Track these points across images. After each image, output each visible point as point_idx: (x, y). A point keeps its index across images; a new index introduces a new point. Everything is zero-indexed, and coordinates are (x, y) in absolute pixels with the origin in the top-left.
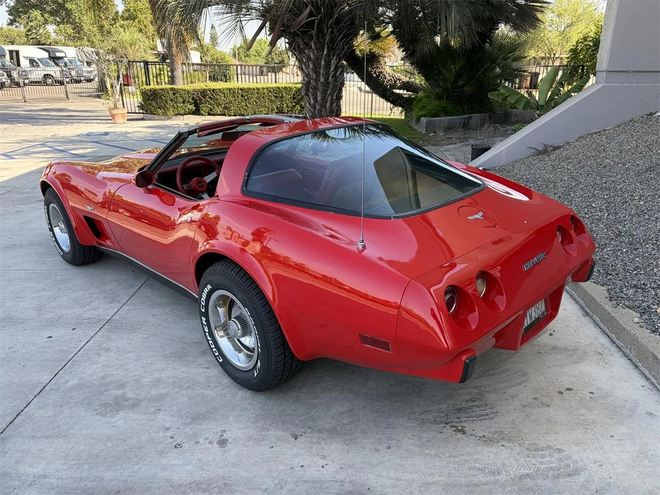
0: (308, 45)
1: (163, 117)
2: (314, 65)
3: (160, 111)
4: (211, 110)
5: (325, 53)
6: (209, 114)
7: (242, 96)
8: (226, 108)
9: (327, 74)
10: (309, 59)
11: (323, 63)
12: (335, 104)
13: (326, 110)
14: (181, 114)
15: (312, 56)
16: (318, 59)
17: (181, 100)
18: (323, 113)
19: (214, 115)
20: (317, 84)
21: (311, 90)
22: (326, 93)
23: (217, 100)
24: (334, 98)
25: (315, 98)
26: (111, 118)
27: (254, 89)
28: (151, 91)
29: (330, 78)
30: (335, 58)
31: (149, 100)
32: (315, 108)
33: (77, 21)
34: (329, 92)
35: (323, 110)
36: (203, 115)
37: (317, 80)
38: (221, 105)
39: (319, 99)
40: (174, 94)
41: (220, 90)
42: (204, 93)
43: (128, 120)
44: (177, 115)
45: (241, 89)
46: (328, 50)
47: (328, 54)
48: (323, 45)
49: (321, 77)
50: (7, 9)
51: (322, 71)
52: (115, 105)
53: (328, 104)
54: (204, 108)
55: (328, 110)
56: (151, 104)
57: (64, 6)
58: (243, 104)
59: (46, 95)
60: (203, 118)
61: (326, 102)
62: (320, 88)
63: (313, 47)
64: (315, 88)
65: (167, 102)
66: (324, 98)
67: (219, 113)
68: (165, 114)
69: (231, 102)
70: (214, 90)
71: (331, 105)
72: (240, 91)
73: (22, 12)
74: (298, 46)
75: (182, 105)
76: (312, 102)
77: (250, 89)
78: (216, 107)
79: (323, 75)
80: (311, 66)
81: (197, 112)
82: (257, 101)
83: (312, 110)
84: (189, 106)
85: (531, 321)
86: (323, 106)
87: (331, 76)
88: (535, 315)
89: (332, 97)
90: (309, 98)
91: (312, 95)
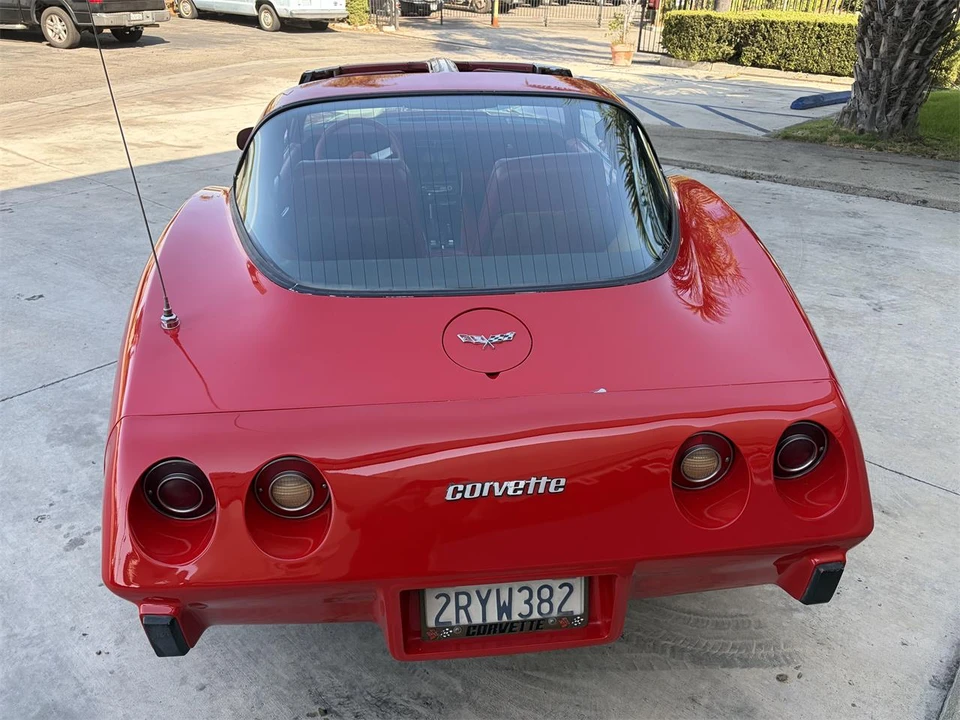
1: (683, 62)
3: (680, 52)
4: (758, 57)
6: (754, 64)
7: (819, 37)
8: (784, 56)
9: (914, 2)
12: (914, 64)
13: (891, 74)
14: (709, 61)
17: (716, 36)
18: (882, 80)
19: (762, 66)
20: (885, 21)
21: (870, 32)
22: (899, 41)
23: (772, 40)
24: (917, 51)
25: (875, 49)
26: (611, 56)
27: (843, 26)
28: (677, 19)
29: (917, 11)
31: (670, 33)
32: (870, 68)
34: (906, 39)
35: (885, 73)
36: (743, 65)
37: (886, 14)
38: (777, 50)
39: (882, 50)
40: (708, 26)
41: (783, 23)
42: (754, 27)
43: (633, 62)
44: (703, 60)
45: (820, 25)
49: (897, 6)
52: (622, 37)
53: (898, 64)
54: (749, 53)
55: (894, 74)
56: (671, 40)
58: (816, 51)
59: (580, 19)
60: (741, 69)
61: (895, 59)
62: (889, 29)
64: (879, 29)
65: (693, 39)
66: (892, 51)
67: (770, 63)
68: (686, 58)
69: (795, 46)
70: (772, 23)
71: (907, 63)
72: (817, 28)
75: (715, 44)
76: (868, 55)
77: (836, 26)
78: (767, 52)
81: (735, 59)
82: (843, 48)
83: (864, 71)
84: (726, 48)
85: (505, 618)
86: (887, 65)
87: (919, 7)
88: (525, 609)
89: (912, 50)
90: (864, 46)
91: (871, 42)
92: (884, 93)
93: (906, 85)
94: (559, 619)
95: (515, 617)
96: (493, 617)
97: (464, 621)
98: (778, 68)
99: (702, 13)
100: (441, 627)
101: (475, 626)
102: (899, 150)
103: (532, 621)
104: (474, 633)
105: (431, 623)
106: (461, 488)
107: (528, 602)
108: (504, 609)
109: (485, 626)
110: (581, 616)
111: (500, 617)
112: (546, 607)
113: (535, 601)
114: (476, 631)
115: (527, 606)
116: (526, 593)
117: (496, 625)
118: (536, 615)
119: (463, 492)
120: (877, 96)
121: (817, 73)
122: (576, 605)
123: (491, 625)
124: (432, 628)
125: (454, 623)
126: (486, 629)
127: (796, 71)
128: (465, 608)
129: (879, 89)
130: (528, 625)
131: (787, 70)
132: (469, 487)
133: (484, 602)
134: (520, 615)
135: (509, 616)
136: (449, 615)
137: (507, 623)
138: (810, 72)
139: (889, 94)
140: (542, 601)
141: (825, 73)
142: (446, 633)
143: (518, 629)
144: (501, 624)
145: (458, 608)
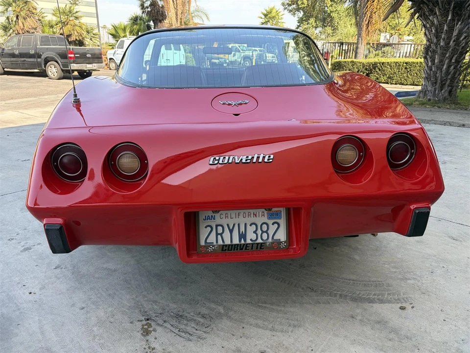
0: (432, 12)
2: (436, 30)
4: (377, 79)
5: (449, 18)
7: (406, 68)
8: (390, 78)
9: (449, 38)
10: (433, 24)
11: (445, 28)
12: (452, 67)
13: (441, 72)
15: (436, 22)
16: (441, 25)
17: (357, 70)
18: (438, 75)
20: (436, 48)
21: (430, 53)
22: (444, 57)
23: (384, 71)
24: (453, 61)
25: (433, 61)
27: (417, 63)
28: (338, 63)
29: (451, 42)
30: (460, 23)
32: (431, 70)
33: (336, 24)
34: (447, 55)
35: (438, 72)
37: (437, 44)
38: (386, 75)
39: (436, 61)
40: (353, 65)
41: (388, 63)
42: (375, 65)
45: (406, 63)
46: (453, 15)
47: (453, 20)
48: (449, 11)
49: (442, 41)
50: (298, 19)
51: (443, 36)
53: (445, 67)
54: (373, 77)
55: (443, 72)
57: (330, 15)
58: (405, 75)
61: (443, 65)
62: (439, 51)
63: (438, 13)
64: (434, 52)
66: (441, 62)
67: (383, 81)
69: (395, 73)
70: (383, 63)
71: (449, 67)
72: (405, 64)
73: (304, 20)
74: (424, 14)
76: (430, 64)
77: (414, 63)
78: (381, 76)
79: (444, 39)
80: (433, 31)
82: (418, 73)
83: (428, 71)
85: (243, 242)
86: (439, 68)
87: (452, 40)
88: (254, 237)
89: (451, 60)
90: (427, 60)
91: (430, 58)
92: (439, 81)
93: (449, 77)
94: (272, 243)
95: (249, 241)
96: (236, 241)
97: (220, 242)
98: (387, 83)
99: (350, 60)
100: (208, 245)
101: (226, 245)
102: (449, 107)
103: (258, 244)
104: (226, 249)
105: (202, 243)
106: (217, 158)
107: (255, 232)
108: (243, 236)
109: (232, 245)
110: (285, 242)
111: (240, 241)
112: (265, 236)
113: (259, 232)
114: (227, 248)
115: (255, 235)
116: (254, 226)
117: (238, 245)
118: (260, 241)
119: (219, 160)
120: (436, 83)
121: (406, 85)
122: (282, 236)
123: (235, 245)
124: (203, 246)
125: (215, 243)
126: (232, 247)
127: (396, 84)
128: (221, 234)
129: (436, 80)
130: (255, 246)
131: (392, 84)
132: (222, 158)
133: (231, 231)
134: (251, 240)
135: (245, 240)
136: (212, 239)
137: (244, 244)
138: (403, 84)
139: (442, 82)
140: (263, 232)
141: (410, 85)
142: (210, 249)
143: (250, 248)
144: (241, 245)
145: (217, 234)
